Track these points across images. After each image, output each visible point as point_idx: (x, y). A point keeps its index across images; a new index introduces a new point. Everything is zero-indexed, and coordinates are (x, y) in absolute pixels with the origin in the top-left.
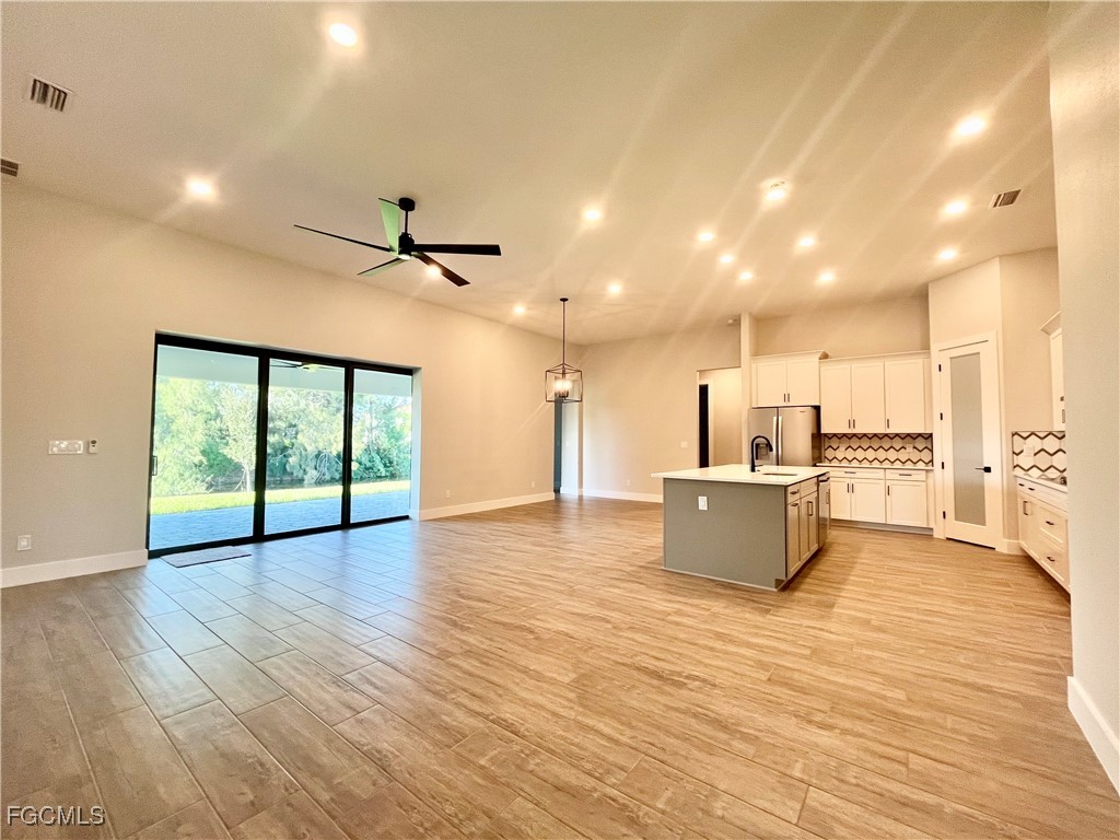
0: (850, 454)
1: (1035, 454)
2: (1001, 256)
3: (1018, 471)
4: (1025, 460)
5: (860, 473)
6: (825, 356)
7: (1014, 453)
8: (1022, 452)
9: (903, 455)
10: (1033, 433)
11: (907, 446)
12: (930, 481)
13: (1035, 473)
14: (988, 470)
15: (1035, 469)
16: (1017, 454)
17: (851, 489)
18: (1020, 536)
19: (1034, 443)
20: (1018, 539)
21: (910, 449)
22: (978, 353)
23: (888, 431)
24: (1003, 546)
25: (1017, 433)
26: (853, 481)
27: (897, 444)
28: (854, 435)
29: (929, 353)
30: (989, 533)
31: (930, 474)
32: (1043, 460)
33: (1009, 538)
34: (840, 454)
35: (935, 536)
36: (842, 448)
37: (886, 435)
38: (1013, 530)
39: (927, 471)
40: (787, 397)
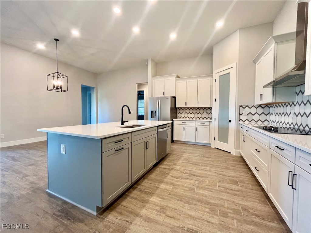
0: (186, 115)
1: (247, 115)
2: (240, 29)
3: (241, 122)
4: (244, 117)
5: (188, 123)
6: (178, 77)
7: (240, 114)
8: (243, 114)
9: (203, 116)
10: (247, 106)
11: (204, 112)
12: (211, 125)
13: (247, 122)
14: (230, 121)
15: (247, 121)
16: (241, 115)
17: (184, 129)
18: (240, 148)
19: (247, 110)
20: (239, 149)
21: (205, 113)
22: (229, 73)
23: (198, 107)
24: (234, 152)
25: (241, 106)
26: (185, 126)
27: (202, 111)
28: (188, 108)
29: (213, 75)
30: (230, 146)
31: (211, 123)
32: (250, 117)
33: (236, 149)
34: (183, 115)
35: (211, 147)
36: (184, 113)
37: (198, 108)
38: (238, 147)
39: (210, 122)
40: (164, 93)
